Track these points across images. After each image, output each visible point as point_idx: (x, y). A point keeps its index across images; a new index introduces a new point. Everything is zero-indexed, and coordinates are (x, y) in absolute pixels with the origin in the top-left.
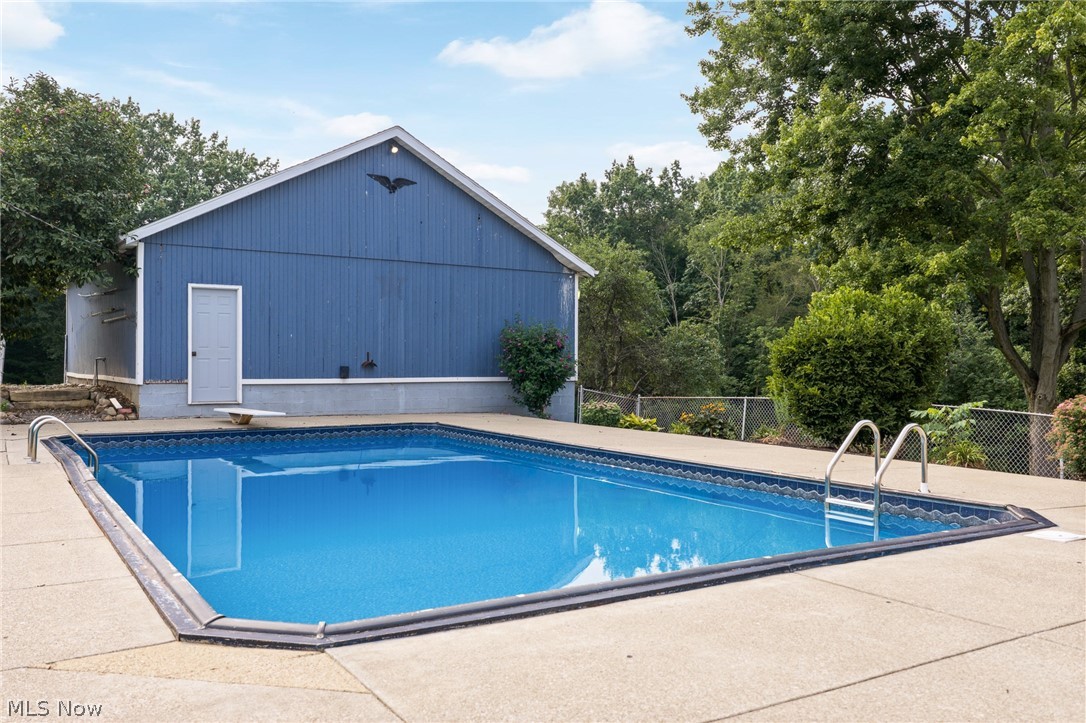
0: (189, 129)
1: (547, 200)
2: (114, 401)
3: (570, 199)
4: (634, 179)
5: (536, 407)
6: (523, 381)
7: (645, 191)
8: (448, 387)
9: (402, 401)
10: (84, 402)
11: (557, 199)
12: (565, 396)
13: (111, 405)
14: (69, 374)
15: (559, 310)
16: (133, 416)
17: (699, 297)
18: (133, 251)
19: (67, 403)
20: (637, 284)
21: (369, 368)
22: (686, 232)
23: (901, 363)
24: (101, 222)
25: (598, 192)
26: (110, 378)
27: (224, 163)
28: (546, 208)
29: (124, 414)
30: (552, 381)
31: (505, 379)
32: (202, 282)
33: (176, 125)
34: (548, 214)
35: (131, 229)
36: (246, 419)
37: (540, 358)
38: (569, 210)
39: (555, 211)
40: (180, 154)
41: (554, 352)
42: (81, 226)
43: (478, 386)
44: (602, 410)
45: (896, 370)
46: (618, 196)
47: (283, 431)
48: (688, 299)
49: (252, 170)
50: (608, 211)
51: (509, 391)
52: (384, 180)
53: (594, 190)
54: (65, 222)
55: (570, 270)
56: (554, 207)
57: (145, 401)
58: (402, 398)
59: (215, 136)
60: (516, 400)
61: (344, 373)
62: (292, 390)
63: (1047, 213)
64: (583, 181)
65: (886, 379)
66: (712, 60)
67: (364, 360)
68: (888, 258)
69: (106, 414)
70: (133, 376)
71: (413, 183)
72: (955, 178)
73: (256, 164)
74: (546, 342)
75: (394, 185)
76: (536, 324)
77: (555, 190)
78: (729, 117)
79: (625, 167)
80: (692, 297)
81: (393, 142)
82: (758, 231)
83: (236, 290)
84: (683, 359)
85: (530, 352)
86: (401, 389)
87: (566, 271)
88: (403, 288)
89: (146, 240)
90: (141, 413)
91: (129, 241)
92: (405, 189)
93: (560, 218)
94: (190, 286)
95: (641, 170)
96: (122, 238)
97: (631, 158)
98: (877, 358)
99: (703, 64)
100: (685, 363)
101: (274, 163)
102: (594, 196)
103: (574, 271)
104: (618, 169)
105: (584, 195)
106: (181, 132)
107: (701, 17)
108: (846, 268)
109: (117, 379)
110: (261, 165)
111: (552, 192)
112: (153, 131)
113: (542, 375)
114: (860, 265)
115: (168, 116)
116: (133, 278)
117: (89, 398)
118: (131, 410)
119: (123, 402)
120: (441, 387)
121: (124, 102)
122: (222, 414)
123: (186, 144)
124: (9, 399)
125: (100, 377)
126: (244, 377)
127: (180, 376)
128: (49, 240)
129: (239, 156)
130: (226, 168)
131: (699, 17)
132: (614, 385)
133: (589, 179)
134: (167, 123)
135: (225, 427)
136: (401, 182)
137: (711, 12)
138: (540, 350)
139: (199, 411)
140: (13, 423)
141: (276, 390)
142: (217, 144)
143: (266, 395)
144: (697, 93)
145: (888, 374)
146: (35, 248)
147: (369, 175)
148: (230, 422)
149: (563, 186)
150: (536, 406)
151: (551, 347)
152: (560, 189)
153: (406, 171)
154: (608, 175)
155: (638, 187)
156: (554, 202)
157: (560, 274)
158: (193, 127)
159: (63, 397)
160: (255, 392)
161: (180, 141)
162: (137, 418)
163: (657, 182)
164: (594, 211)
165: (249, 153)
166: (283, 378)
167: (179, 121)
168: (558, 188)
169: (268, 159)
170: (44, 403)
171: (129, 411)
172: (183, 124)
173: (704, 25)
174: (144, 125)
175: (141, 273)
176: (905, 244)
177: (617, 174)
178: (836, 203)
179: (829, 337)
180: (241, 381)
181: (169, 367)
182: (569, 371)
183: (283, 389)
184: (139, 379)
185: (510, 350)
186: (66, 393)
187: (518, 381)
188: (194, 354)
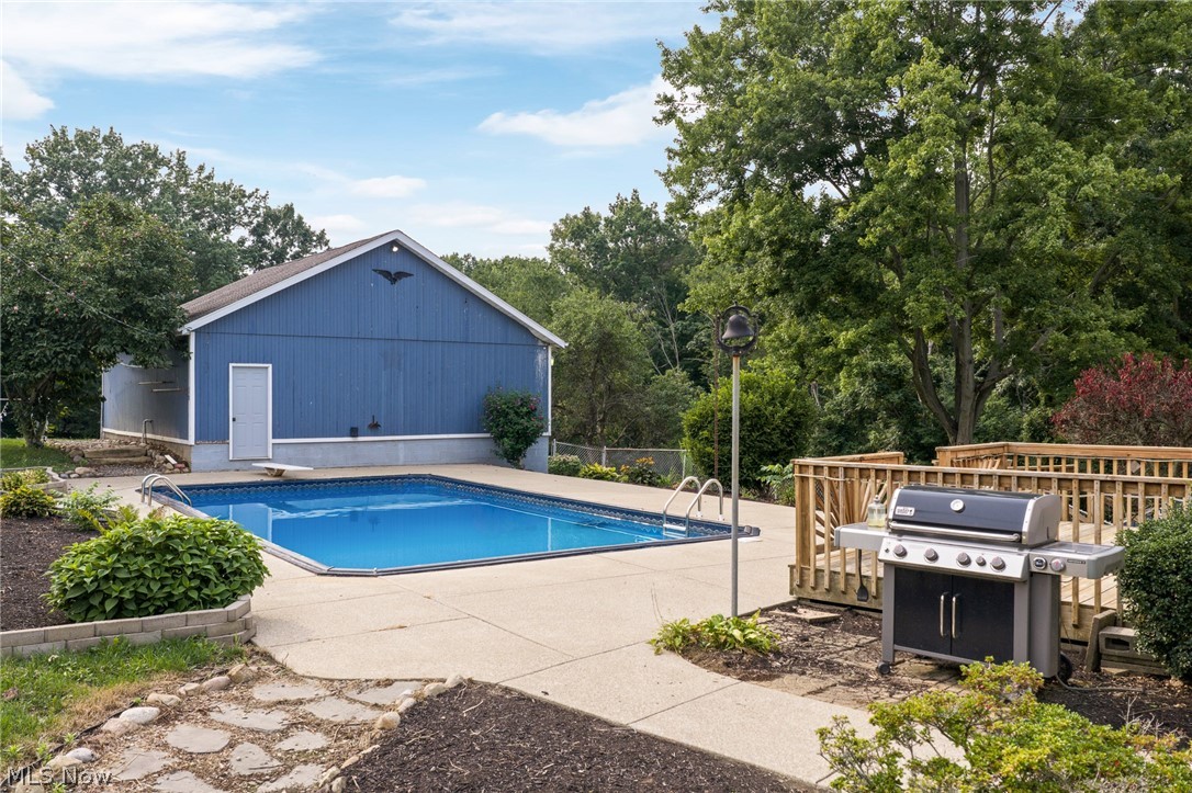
0: (174, 161)
1: (549, 234)
2: (168, 457)
3: (573, 233)
4: (639, 214)
5: (514, 459)
6: (502, 437)
7: (649, 227)
8: (440, 443)
9: (401, 456)
10: (143, 459)
11: (560, 232)
12: (541, 448)
13: (167, 461)
14: (105, 430)
15: (534, 375)
16: (187, 470)
17: (702, 336)
18: (186, 339)
19: (130, 459)
20: (621, 338)
21: (375, 428)
22: (687, 272)
23: (774, 429)
24: (164, 317)
25: (602, 227)
26: (159, 437)
27: (212, 196)
28: (549, 240)
29: (180, 468)
30: (526, 438)
31: (488, 435)
32: (240, 362)
33: (161, 156)
34: (551, 247)
35: (186, 323)
36: (280, 473)
37: (515, 419)
38: (572, 244)
39: (558, 246)
40: (165, 186)
41: (528, 413)
42: (150, 322)
43: (465, 442)
44: (565, 462)
45: (770, 434)
46: (621, 231)
47: (311, 482)
48: (691, 338)
49: (241, 203)
50: (611, 245)
51: (491, 445)
52: (386, 274)
53: (598, 223)
54: (136, 319)
55: (544, 342)
56: (557, 240)
57: (195, 459)
58: (402, 451)
59: (201, 168)
60: (497, 453)
61: (354, 432)
62: (312, 447)
63: (931, 299)
64: (587, 214)
65: (761, 441)
66: (677, 147)
67: (370, 422)
68: (813, 331)
69: (165, 468)
70: (186, 438)
71: (411, 275)
72: (866, 266)
73: (244, 196)
74: (522, 405)
75: (394, 278)
76: (514, 389)
77: (558, 223)
78: (693, 195)
79: (630, 200)
80: (696, 336)
81: (395, 243)
82: (719, 298)
83: (267, 368)
84: (665, 407)
85: (508, 414)
86: (401, 445)
87: (540, 344)
88: (402, 361)
89: (196, 331)
90: (193, 467)
91: (185, 332)
92: (405, 280)
93: (563, 253)
94: (231, 365)
95: (646, 203)
96: (179, 330)
97: (635, 191)
98: (756, 425)
99: (670, 151)
100: (667, 411)
101: (263, 195)
102: (597, 231)
103: (548, 343)
104: (622, 204)
105: (588, 230)
106: (167, 163)
107: (668, 108)
108: (778, 337)
109: (166, 439)
110: (250, 197)
111: (555, 225)
112: (136, 163)
113: (518, 432)
114: (789, 337)
115: (152, 147)
116: (187, 360)
117: (146, 455)
118: (184, 466)
119: (176, 458)
120: (437, 443)
121: (105, 132)
122: (260, 468)
123: (170, 174)
124: (83, 456)
125: (149, 436)
126: (273, 438)
127: (222, 437)
128: (124, 333)
129: (226, 188)
130: (214, 202)
131: (666, 108)
132: (602, 431)
133: (593, 211)
134: (151, 154)
135: (265, 479)
136: (400, 275)
137: (676, 104)
138: (516, 413)
139: (238, 465)
140: (95, 476)
141: (299, 448)
142: (203, 176)
143: (291, 451)
144: (669, 170)
145: (763, 438)
146: (113, 340)
147: (375, 271)
148: (266, 475)
149: (567, 218)
150: (513, 457)
151: (525, 410)
152: (563, 221)
153: (405, 266)
154: (612, 209)
155: (643, 222)
156: (557, 235)
157: (535, 346)
158: (179, 159)
159: (126, 454)
160: (282, 450)
161: (164, 171)
162: (190, 472)
163: (662, 217)
164: (597, 247)
165: (236, 184)
166: (305, 437)
167: (164, 152)
168: (561, 220)
169: (257, 190)
170: (112, 460)
171: (183, 465)
172: (167, 155)
173: (670, 116)
174: (127, 156)
175: (193, 356)
176: (824, 321)
177: (621, 208)
178: (772, 283)
179: (720, 411)
180: (272, 441)
181: (215, 430)
182: (543, 428)
183: (304, 446)
184: (191, 440)
185: (492, 412)
186: (128, 451)
187: (499, 437)
188: (234, 420)
